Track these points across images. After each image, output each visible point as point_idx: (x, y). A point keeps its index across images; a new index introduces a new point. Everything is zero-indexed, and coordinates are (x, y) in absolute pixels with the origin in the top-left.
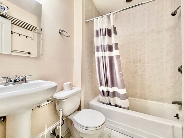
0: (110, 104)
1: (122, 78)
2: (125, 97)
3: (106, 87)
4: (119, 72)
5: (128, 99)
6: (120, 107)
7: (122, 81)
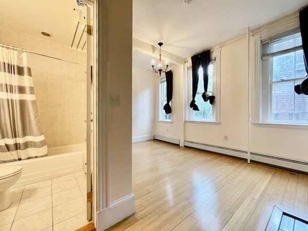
0: (20, 159)
1: (38, 125)
2: (43, 143)
3: (13, 138)
4: (35, 118)
5: (46, 146)
6: (36, 157)
7: (40, 128)
